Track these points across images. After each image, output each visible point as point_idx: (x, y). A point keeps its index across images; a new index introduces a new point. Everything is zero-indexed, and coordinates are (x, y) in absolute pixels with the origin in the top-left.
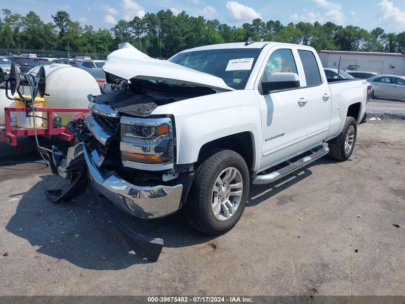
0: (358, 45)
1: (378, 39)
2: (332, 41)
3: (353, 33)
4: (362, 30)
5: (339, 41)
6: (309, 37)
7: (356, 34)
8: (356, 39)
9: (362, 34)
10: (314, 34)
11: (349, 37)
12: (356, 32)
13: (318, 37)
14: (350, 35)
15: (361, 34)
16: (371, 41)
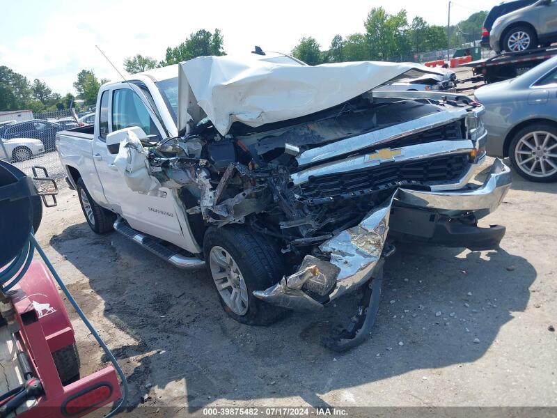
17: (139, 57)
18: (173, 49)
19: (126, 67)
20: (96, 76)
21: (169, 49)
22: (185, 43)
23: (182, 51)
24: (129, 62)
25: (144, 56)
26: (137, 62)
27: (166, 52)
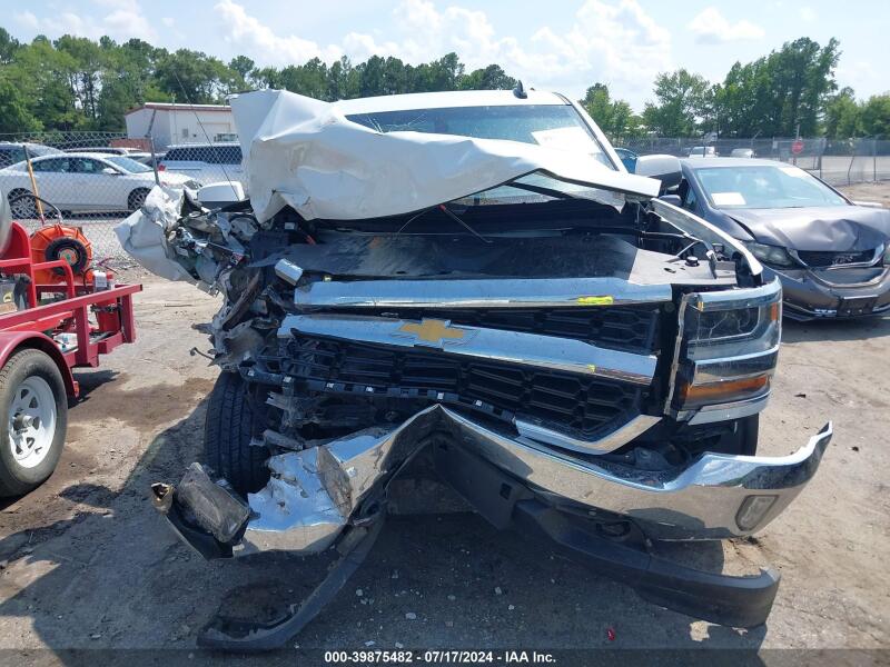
0: (211, 92)
1: (246, 79)
2: (154, 82)
3: (194, 66)
4: (212, 60)
5: (168, 83)
6: (94, 71)
7: (201, 67)
8: (203, 79)
9: (214, 69)
10: (109, 66)
11: (189, 74)
12: (199, 63)
13: (118, 71)
14: (189, 71)
15: (211, 69)
16: (234, 84)
17: (683, 73)
18: (743, 66)
19: (656, 88)
20: (610, 95)
21: (738, 65)
22: (767, 57)
23: (757, 71)
24: (665, 79)
25: (691, 73)
26: (678, 81)
27: (730, 70)
